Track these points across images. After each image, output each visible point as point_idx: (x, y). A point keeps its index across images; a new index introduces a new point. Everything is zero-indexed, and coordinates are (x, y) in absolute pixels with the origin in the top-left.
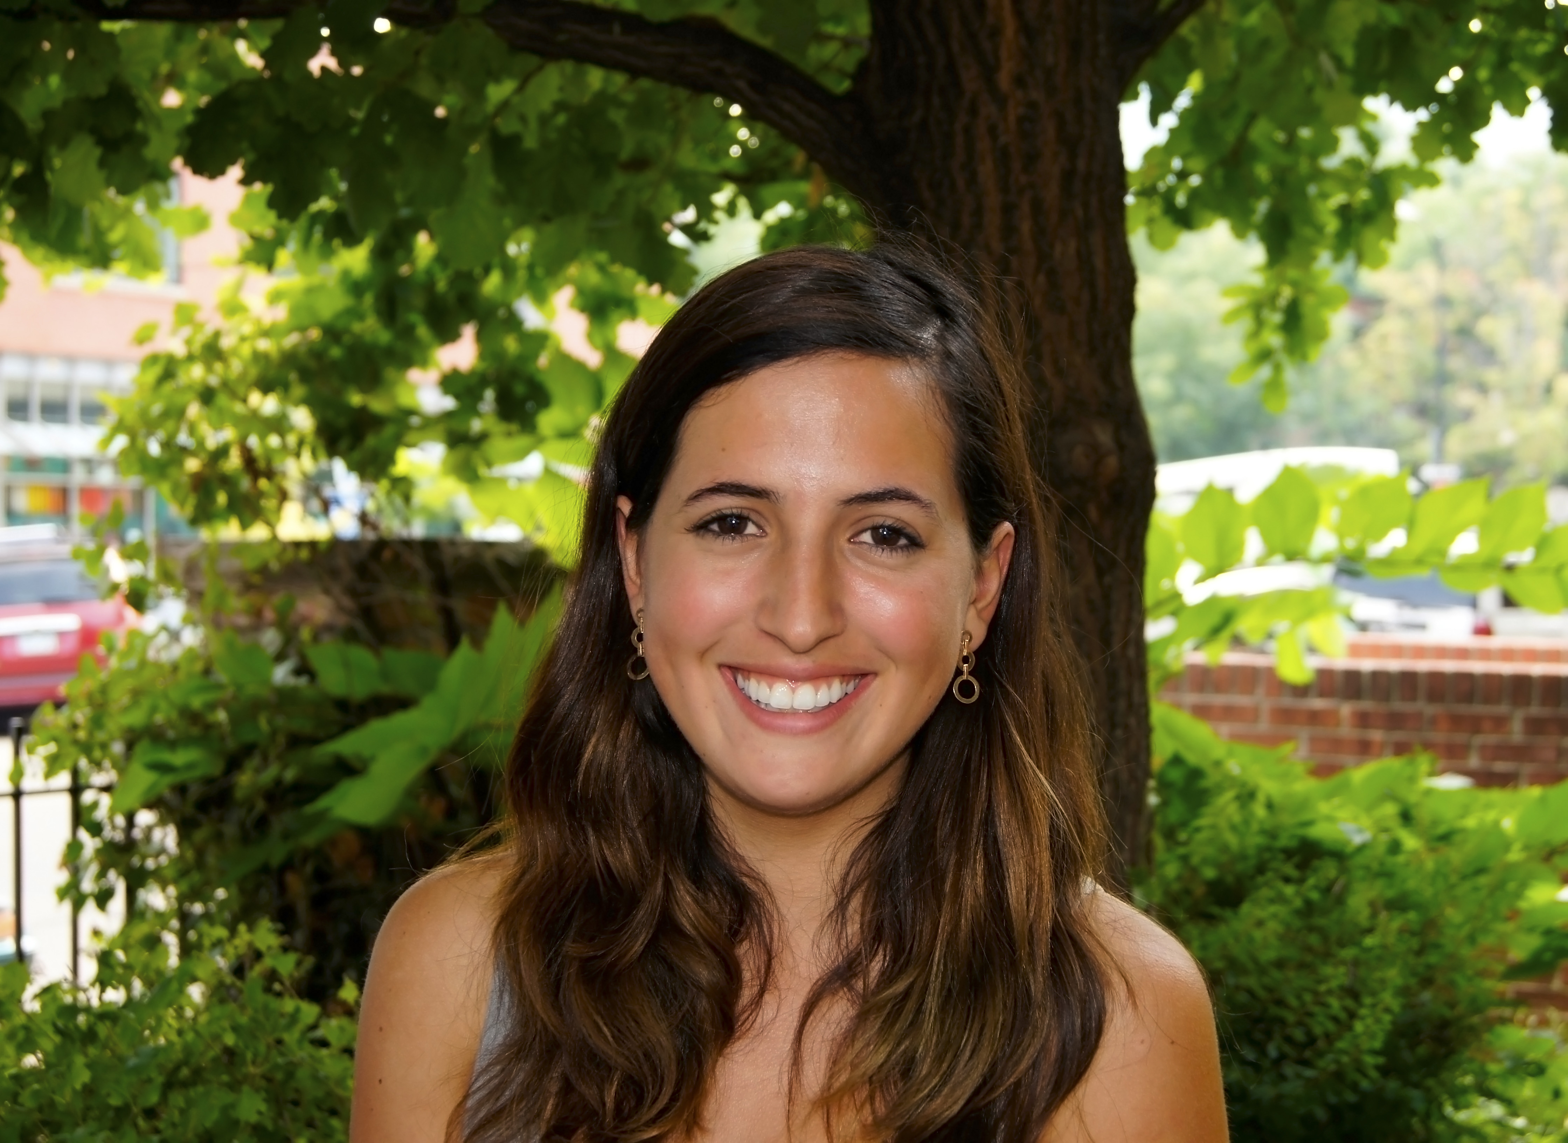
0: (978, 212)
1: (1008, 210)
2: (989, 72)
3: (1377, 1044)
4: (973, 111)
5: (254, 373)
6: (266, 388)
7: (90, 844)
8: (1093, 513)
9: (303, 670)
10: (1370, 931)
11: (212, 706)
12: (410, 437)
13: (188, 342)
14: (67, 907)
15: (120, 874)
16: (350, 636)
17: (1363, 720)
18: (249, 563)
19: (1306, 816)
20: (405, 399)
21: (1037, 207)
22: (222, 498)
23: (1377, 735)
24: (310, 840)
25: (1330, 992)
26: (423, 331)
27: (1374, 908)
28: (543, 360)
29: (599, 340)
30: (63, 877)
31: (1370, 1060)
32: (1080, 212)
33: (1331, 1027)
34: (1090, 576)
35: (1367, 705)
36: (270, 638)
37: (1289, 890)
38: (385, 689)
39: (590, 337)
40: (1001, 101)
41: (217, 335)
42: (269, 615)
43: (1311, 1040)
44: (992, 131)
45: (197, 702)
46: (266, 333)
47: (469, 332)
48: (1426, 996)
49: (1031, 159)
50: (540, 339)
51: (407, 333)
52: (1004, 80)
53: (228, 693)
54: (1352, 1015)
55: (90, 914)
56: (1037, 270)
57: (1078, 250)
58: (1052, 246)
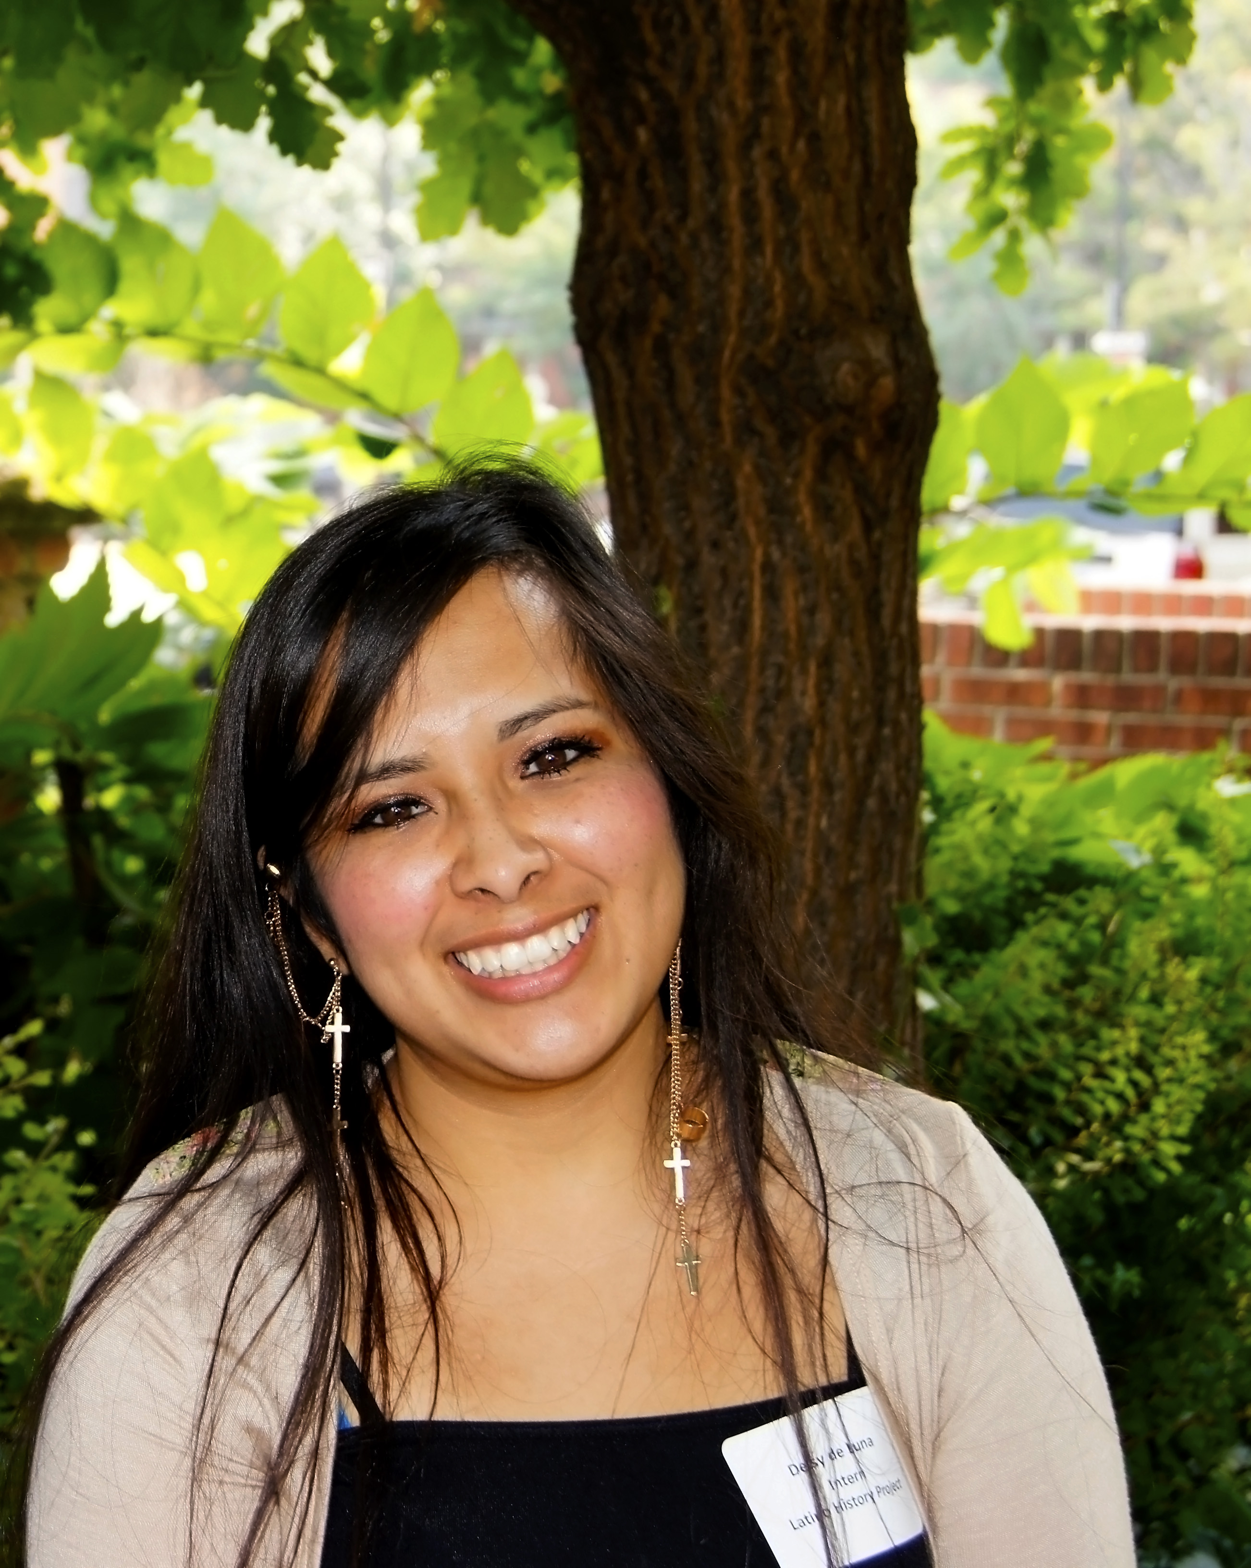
1: (759, 56)
3: (1182, 1130)
8: (861, 449)
17: (1081, 697)
19: (1067, 834)
23: (1100, 717)
25: (1114, 1062)
27: (1162, 953)
28: (43, 229)
31: (1168, 1149)
32: (851, 58)
34: (855, 529)
35: (1087, 676)
48: (1234, 1064)
54: (1147, 1095)
56: (796, 134)
57: (848, 109)
58: (815, 103)
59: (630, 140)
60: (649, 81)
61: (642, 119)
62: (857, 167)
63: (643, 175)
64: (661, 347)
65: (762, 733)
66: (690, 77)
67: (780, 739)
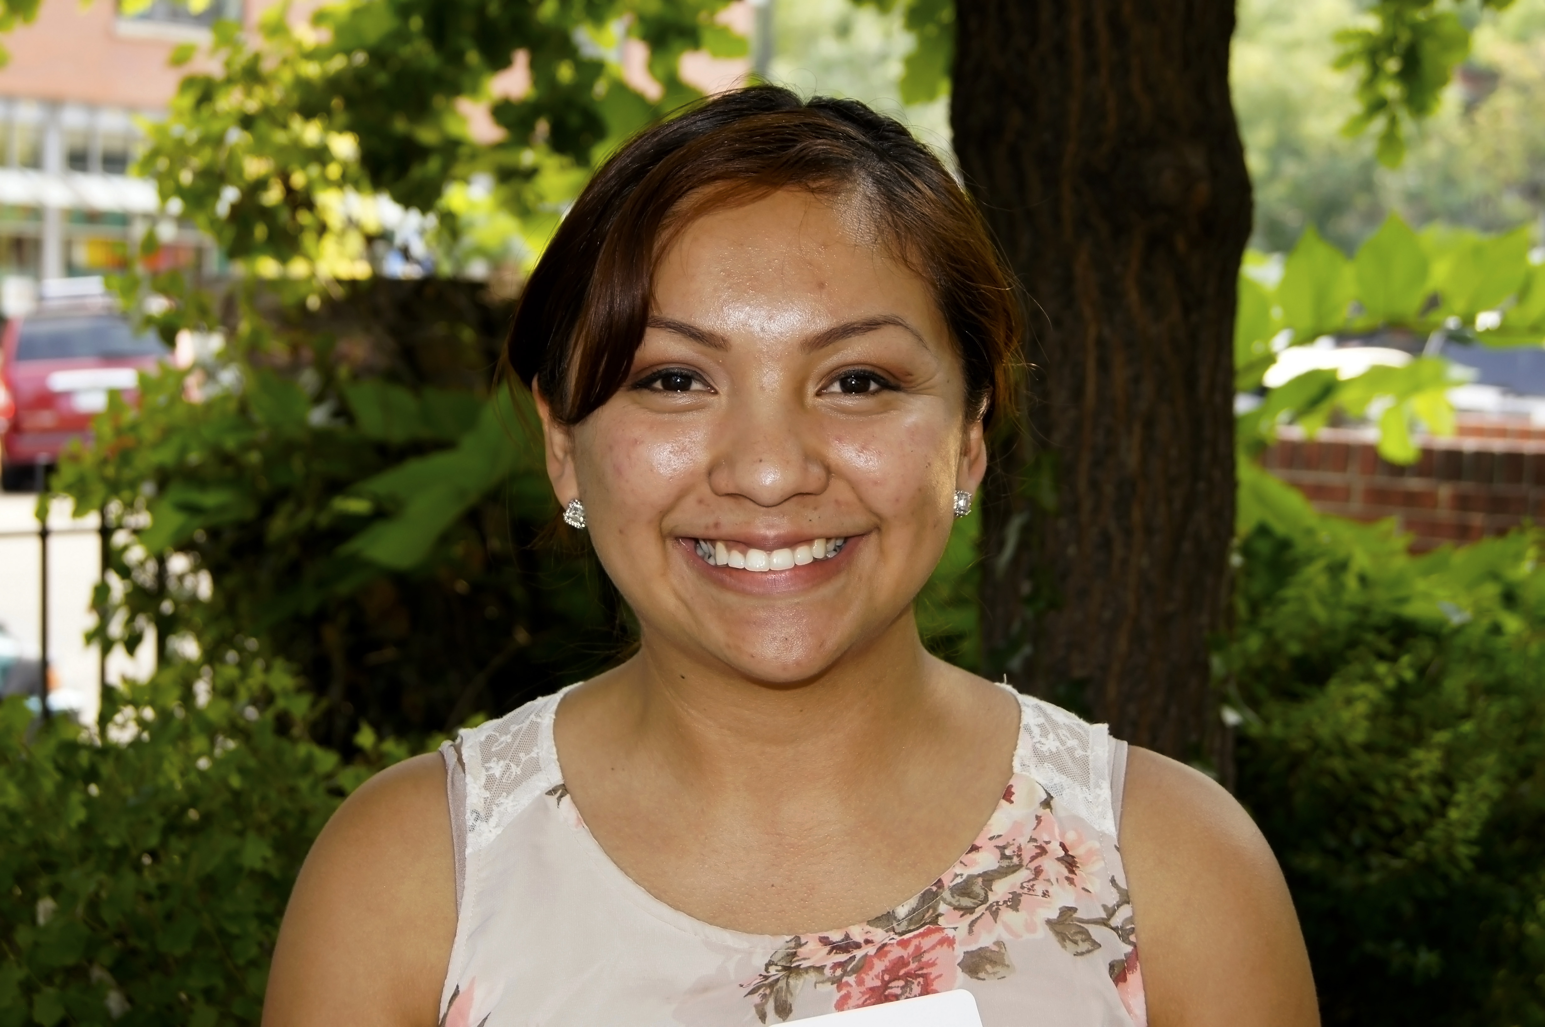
3: (1473, 833)
5: (295, 98)
6: (308, 112)
7: (118, 587)
9: (343, 412)
10: (1466, 716)
11: (247, 447)
12: (459, 169)
13: (228, 64)
14: (94, 652)
15: (150, 620)
16: (391, 377)
17: (1462, 503)
18: (288, 299)
19: (1402, 593)
20: (453, 128)
22: (260, 231)
24: (344, 588)
25: (1421, 778)
26: (473, 57)
27: (1473, 691)
28: (601, 88)
29: (660, 71)
30: (91, 621)
31: (1462, 851)
33: (1421, 815)
34: (1175, 313)
36: (309, 379)
37: (1381, 668)
38: (424, 433)
39: (651, 67)
41: (257, 58)
42: (307, 354)
43: (1400, 830)
45: (230, 443)
46: (310, 56)
47: (521, 59)
48: (1526, 787)
50: (596, 68)
51: (456, 58)
53: (262, 435)
54: (1445, 803)
55: (118, 660)
64: (1014, 154)
65: (1095, 485)
67: (1109, 490)
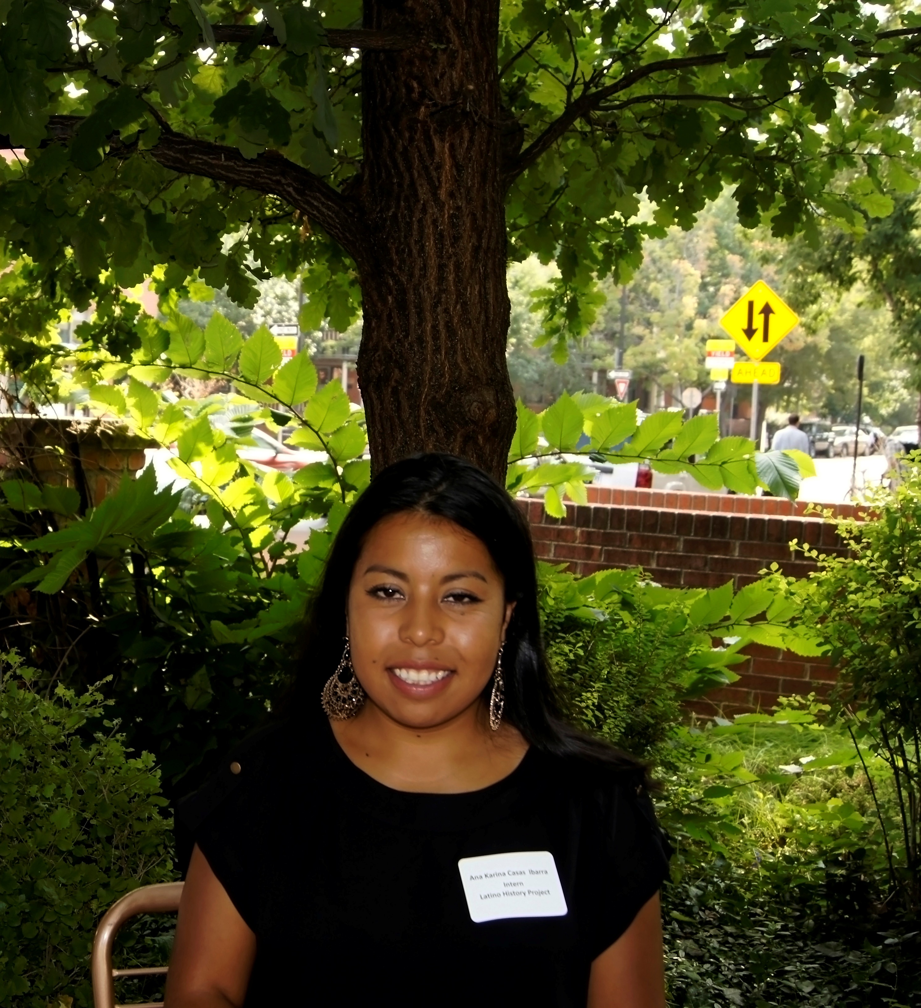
0: (424, 267)
1: (441, 267)
2: (434, 190)
4: (424, 210)
8: (481, 440)
17: (588, 538)
19: (574, 605)
21: (458, 266)
23: (597, 547)
25: (587, 707)
32: (482, 270)
35: (592, 530)
40: (441, 206)
44: (435, 222)
49: (456, 239)
52: (443, 194)
56: (457, 303)
57: (480, 292)
58: (465, 289)
59: (385, 302)
60: (393, 276)
61: (391, 293)
62: (483, 317)
63: (390, 317)
64: (395, 392)
66: (411, 275)
